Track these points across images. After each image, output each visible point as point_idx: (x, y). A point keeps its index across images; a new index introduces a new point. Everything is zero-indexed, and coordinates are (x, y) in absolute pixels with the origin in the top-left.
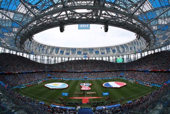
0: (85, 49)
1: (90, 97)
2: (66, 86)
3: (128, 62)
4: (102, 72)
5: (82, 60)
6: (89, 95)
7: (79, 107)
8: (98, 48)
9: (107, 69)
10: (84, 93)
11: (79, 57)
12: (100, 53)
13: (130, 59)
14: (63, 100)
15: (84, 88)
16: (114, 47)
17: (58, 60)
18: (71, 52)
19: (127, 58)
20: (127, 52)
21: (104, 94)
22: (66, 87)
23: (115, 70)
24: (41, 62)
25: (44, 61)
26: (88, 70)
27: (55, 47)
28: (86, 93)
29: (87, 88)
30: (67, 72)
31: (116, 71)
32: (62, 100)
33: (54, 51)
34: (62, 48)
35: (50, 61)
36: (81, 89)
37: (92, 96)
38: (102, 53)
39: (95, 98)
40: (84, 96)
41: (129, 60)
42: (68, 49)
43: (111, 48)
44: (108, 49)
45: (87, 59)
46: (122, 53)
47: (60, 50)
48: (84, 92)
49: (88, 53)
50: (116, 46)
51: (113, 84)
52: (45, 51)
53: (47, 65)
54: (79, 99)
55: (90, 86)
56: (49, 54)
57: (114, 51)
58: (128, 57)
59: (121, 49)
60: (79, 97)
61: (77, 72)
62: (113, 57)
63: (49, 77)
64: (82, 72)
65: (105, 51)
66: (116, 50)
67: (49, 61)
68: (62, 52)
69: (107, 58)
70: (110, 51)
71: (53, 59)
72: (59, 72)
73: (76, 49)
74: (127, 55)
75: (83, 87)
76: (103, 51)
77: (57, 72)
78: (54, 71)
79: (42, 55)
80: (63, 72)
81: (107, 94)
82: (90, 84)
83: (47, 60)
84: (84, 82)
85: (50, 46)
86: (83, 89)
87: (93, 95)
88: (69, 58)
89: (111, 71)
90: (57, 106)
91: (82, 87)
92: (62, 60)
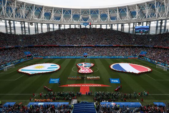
0: (85, 11)
1: (91, 83)
2: (56, 67)
3: (158, 33)
4: (110, 47)
5: (81, 29)
6: (90, 81)
7: (75, 101)
8: (106, 9)
9: (118, 44)
10: (83, 78)
11: (75, 25)
12: (109, 17)
13: (163, 28)
14: (52, 91)
15: (83, 69)
16: (133, 6)
17: (42, 28)
18: (62, 15)
19: (157, 27)
20: (159, 16)
21: (112, 81)
22: (56, 69)
23: (130, 45)
24: (9, 31)
25: (15, 29)
26: (88, 44)
27: (33, 5)
28: (86, 78)
29: (87, 70)
30: (59, 47)
31: (133, 47)
32: (49, 91)
33: (34, 12)
34: (47, 8)
35: (27, 29)
36: (79, 71)
37: (95, 83)
38: (112, 18)
39: (99, 85)
40: (83, 83)
41: (161, 30)
42: (58, 10)
43: (129, 9)
44: (122, 10)
45: (88, 27)
46: (148, 17)
47: (43, 11)
48: (83, 76)
49: (90, 17)
50: (138, 5)
51: (127, 67)
52: (14, 11)
53: (22, 36)
54: (75, 87)
55: (91, 68)
56: (23, 17)
57: (133, 14)
58: (159, 25)
59: (147, 11)
60: (76, 83)
61: (73, 47)
62: (129, 25)
63: (28, 56)
64: (80, 47)
65: (118, 14)
66: (137, 13)
67: (25, 31)
68: (48, 15)
69: (120, 26)
70: (126, 14)
71: (34, 26)
72: (44, 47)
73: (70, 11)
74: (158, 21)
75: (81, 69)
76: (113, 15)
77: (42, 47)
78: (35, 45)
79: (9, 18)
80: (51, 47)
81: (117, 81)
82: (92, 65)
83: (22, 27)
84: (83, 61)
85: (23, 3)
86: (81, 71)
87: (96, 81)
88: (60, 26)
89: (124, 47)
90: (40, 104)
91: (79, 69)
92: (49, 28)
